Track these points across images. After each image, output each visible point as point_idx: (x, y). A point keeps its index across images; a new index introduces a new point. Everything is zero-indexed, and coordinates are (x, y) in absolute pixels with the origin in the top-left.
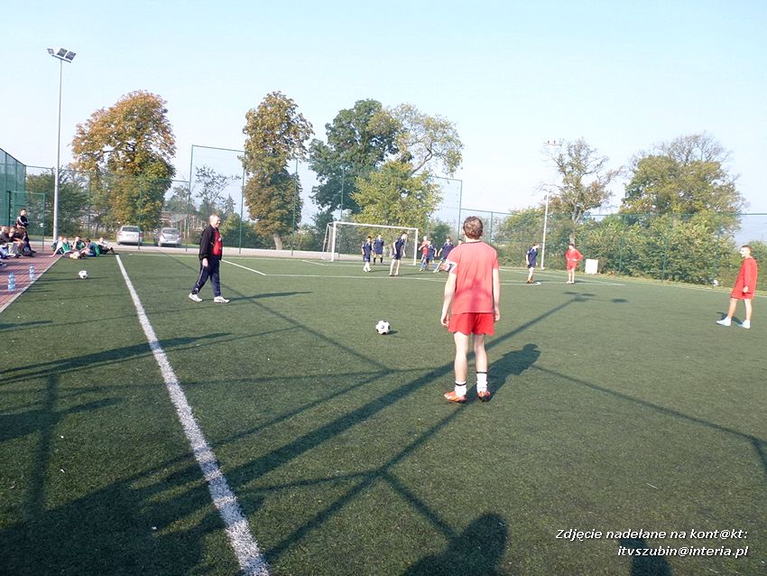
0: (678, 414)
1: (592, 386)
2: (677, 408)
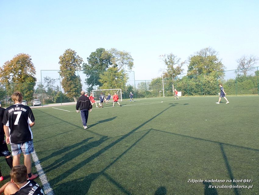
0: (201, 139)
1: (175, 134)
2: (201, 137)
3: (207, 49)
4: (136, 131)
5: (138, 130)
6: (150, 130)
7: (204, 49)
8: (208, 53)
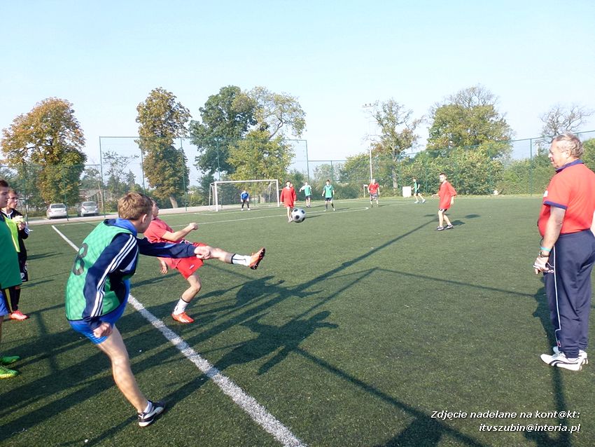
3: (473, 90)
7: (467, 90)
8: (475, 99)
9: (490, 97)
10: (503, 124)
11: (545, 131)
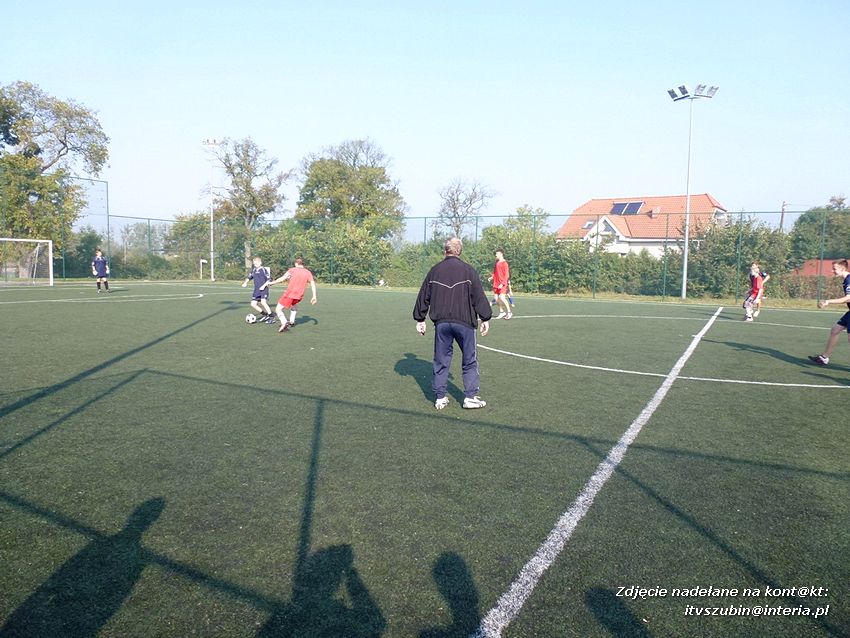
3: (361, 143)
4: (93, 376)
5: (98, 373)
6: (140, 372)
7: (353, 143)
8: (362, 157)
9: (380, 157)
10: (394, 194)
11: (443, 210)
